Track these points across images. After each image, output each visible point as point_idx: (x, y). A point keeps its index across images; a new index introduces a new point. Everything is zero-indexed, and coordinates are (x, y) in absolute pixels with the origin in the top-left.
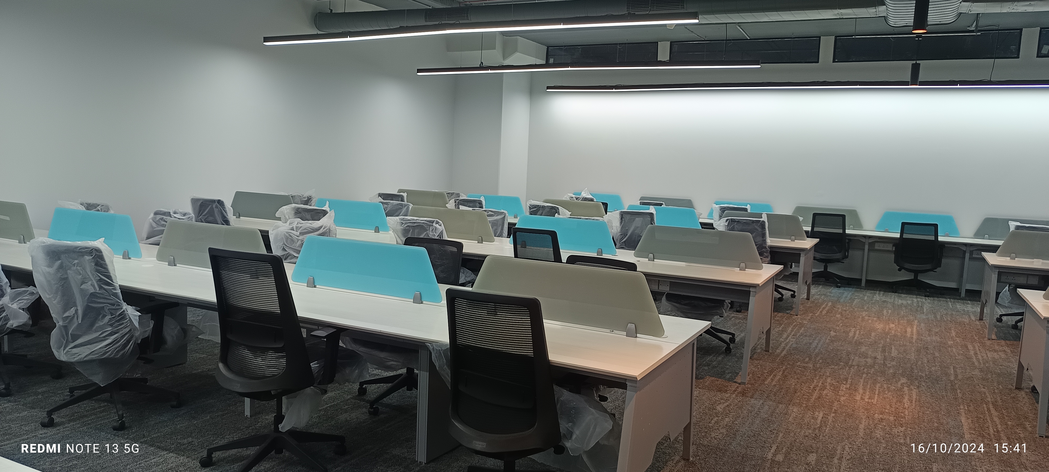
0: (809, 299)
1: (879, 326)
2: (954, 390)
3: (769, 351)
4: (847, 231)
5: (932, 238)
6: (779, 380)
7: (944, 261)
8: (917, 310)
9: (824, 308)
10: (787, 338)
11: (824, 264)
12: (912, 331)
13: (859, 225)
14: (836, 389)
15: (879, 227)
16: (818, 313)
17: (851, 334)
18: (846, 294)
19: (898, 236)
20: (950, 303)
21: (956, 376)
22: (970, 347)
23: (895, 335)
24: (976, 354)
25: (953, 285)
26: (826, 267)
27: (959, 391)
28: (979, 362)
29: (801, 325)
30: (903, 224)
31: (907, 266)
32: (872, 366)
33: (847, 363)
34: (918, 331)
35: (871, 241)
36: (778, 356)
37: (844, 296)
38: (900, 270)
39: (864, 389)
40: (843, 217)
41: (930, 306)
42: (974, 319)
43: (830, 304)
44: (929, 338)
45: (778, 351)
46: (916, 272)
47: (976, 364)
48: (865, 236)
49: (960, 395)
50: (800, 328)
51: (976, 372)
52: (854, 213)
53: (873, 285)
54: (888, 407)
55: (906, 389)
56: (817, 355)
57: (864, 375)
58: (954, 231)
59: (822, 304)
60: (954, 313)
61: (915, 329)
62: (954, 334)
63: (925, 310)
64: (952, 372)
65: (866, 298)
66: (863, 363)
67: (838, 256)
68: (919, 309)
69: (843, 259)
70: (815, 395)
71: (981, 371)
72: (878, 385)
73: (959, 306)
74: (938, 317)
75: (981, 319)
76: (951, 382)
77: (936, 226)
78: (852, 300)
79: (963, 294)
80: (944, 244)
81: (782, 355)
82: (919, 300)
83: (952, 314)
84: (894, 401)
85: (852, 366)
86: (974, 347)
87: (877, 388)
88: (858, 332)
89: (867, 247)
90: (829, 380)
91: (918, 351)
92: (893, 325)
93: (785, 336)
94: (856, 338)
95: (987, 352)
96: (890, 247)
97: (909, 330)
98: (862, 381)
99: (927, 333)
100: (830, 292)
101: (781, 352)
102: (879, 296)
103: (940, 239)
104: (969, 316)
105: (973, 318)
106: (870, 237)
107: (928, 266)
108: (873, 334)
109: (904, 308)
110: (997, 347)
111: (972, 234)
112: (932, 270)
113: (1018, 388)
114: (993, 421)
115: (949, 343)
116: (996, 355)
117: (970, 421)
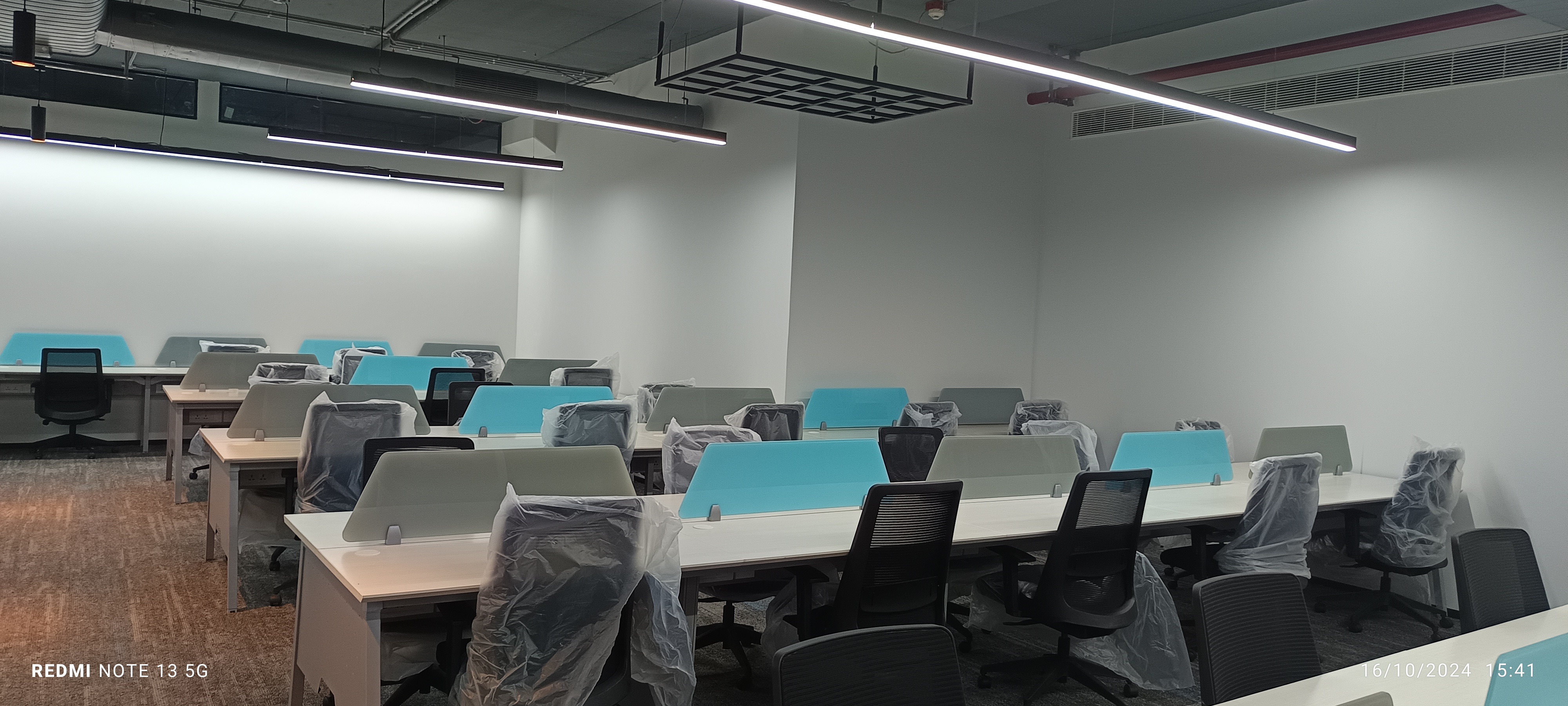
1: (10, 513)
2: (122, 581)
5: (94, 370)
7: (114, 402)
8: (74, 480)
12: (65, 512)
15: (5, 359)
19: (38, 370)
20: (126, 463)
21: (127, 561)
22: (151, 519)
23: (36, 523)
24: (158, 526)
25: (131, 437)
27: (129, 581)
28: (162, 537)
30: (45, 352)
31: (57, 415)
34: (74, 510)
38: (45, 423)
41: (96, 471)
42: (159, 480)
44: (90, 518)
46: (73, 424)
47: (157, 539)
49: (130, 586)
51: (157, 551)
54: (18, 628)
55: (49, 596)
58: (127, 358)
60: (131, 476)
61: (69, 508)
62: (128, 504)
63: (88, 478)
64: (122, 558)
68: (78, 478)
71: (163, 547)
73: (140, 465)
74: (107, 485)
75: (169, 479)
76: (120, 571)
77: (97, 352)
79: (146, 448)
80: (111, 378)
82: (79, 464)
83: (128, 478)
84: (29, 617)
86: (156, 518)
91: (73, 538)
92: (34, 509)
95: (174, 521)
96: (26, 390)
97: (59, 511)
99: (89, 510)
102: (11, 468)
103: (105, 371)
104: (153, 477)
107: (90, 413)
109: (53, 480)
110: (187, 513)
111: (152, 361)
112: (96, 418)
113: (210, 559)
114: (173, 609)
115: (121, 518)
116: (185, 524)
117: (142, 617)
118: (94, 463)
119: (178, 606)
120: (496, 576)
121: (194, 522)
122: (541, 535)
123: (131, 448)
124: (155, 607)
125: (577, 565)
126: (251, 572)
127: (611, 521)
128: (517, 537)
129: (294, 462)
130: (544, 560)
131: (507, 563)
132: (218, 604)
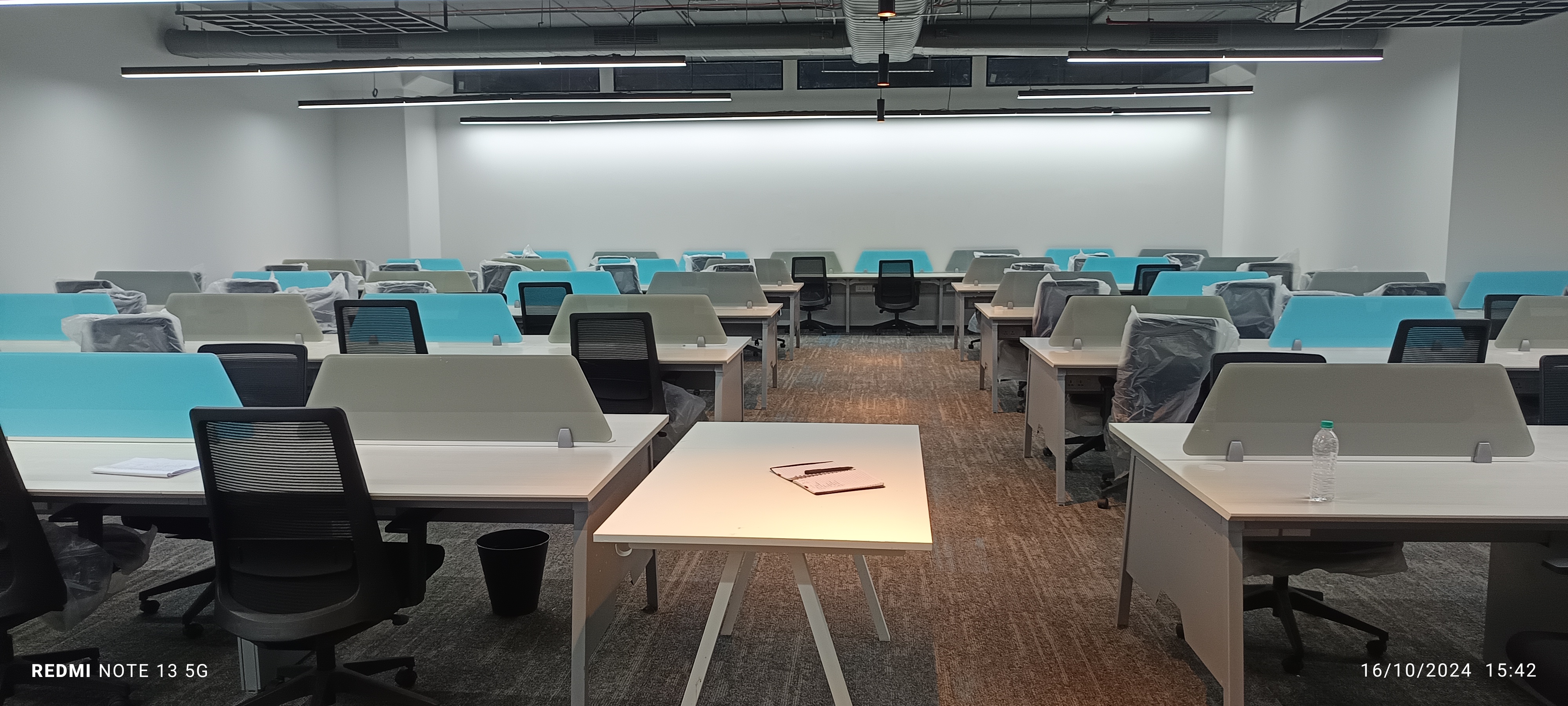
0: (799, 347)
1: (869, 362)
2: (933, 395)
3: (776, 387)
4: (828, 276)
5: (909, 275)
6: (793, 404)
7: (920, 298)
8: (900, 347)
9: (815, 353)
10: (789, 377)
11: (808, 312)
12: (898, 362)
13: (838, 268)
14: (842, 405)
15: (858, 269)
16: (811, 357)
17: (845, 369)
18: (833, 340)
19: (877, 276)
20: (929, 339)
21: (935, 387)
22: (946, 368)
23: (883, 366)
24: (951, 372)
25: (931, 323)
26: (809, 316)
27: (937, 395)
28: (954, 377)
29: (799, 367)
30: (881, 262)
31: (888, 306)
32: (867, 388)
33: (846, 389)
34: (903, 363)
35: (852, 283)
36: (786, 389)
37: (831, 342)
38: (881, 312)
39: (865, 402)
40: (823, 259)
41: (912, 342)
43: (820, 349)
44: (912, 366)
45: (784, 386)
46: (897, 312)
47: (951, 378)
48: (845, 279)
50: (799, 369)
51: (952, 383)
52: (832, 255)
53: (857, 330)
54: (885, 410)
55: (897, 399)
56: (819, 386)
57: (863, 394)
58: (928, 267)
59: (812, 350)
60: (933, 346)
61: (900, 359)
62: (933, 360)
63: (908, 346)
64: (932, 385)
65: (852, 342)
66: (860, 387)
67: (821, 302)
68: (902, 346)
69: (826, 305)
70: (826, 409)
71: (955, 382)
72: (875, 399)
73: (937, 340)
74: (920, 350)
75: (956, 348)
76: (931, 391)
77: (911, 262)
78: (839, 344)
79: (940, 331)
80: (919, 281)
81: (789, 388)
82: (901, 339)
83: (931, 347)
84: (889, 406)
85: (850, 390)
86: (950, 367)
87: (874, 401)
88: (851, 367)
89: (848, 290)
90: (834, 400)
91: (905, 375)
92: (881, 360)
93: (786, 376)
94: (850, 372)
95: (960, 370)
96: (870, 289)
97: (895, 361)
98: (861, 398)
99: (911, 362)
100: (818, 340)
101: (788, 387)
102: (864, 339)
103: (916, 275)
104: (946, 347)
105: (949, 348)
106: (851, 279)
107: (907, 305)
108: (864, 367)
109: (889, 346)
110: (968, 366)
111: (944, 270)
112: (910, 309)
113: (982, 389)
114: (962, 409)
115: (929, 367)
116: (966, 371)
117: (946, 411)
118: (910, 338)
119: (965, 408)
120: (1127, 358)
121: (972, 371)
122: (1152, 336)
123: (931, 330)
124: (953, 407)
125: (1174, 355)
126: (1006, 397)
127: (1195, 331)
128: (1138, 336)
129: (1030, 320)
130: (1154, 351)
131: (1133, 351)
132: (987, 408)
